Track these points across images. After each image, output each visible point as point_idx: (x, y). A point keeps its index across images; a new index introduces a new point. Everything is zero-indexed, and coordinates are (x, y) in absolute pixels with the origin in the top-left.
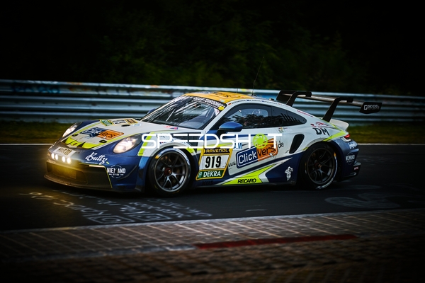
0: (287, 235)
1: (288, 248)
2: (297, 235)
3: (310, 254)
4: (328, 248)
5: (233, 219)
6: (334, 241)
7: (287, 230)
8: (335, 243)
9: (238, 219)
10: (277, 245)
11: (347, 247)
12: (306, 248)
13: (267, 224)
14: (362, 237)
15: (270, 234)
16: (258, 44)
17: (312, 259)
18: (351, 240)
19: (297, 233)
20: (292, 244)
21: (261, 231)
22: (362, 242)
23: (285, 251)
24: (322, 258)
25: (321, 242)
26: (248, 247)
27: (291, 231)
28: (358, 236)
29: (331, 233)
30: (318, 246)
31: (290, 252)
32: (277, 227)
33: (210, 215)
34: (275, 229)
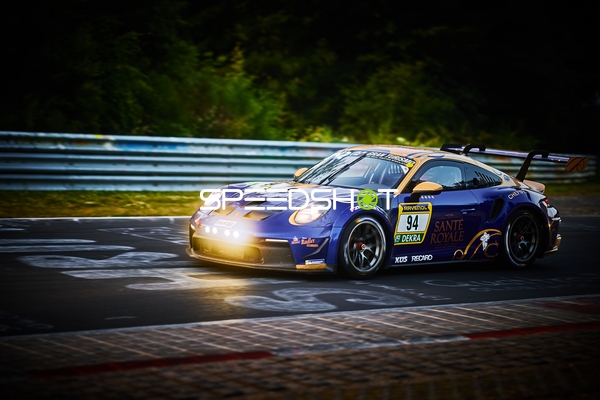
0: (169, 355)
1: (170, 374)
2: (183, 353)
3: (204, 381)
4: (230, 372)
5: (87, 332)
6: (240, 361)
7: (169, 346)
8: (240, 365)
9: (93, 331)
10: (154, 369)
11: (258, 370)
12: (198, 373)
13: (138, 338)
14: (281, 354)
15: (143, 353)
16: (119, 67)
17: (207, 389)
18: (264, 360)
19: (184, 350)
20: (176, 368)
21: (129, 350)
22: (280, 362)
23: (166, 379)
24: (222, 387)
25: (220, 364)
26: (110, 374)
27: (174, 347)
28: (274, 353)
29: (234, 350)
30: (216, 370)
31: (175, 379)
32: (153, 342)
33: (50, 327)
34: (151, 345)
